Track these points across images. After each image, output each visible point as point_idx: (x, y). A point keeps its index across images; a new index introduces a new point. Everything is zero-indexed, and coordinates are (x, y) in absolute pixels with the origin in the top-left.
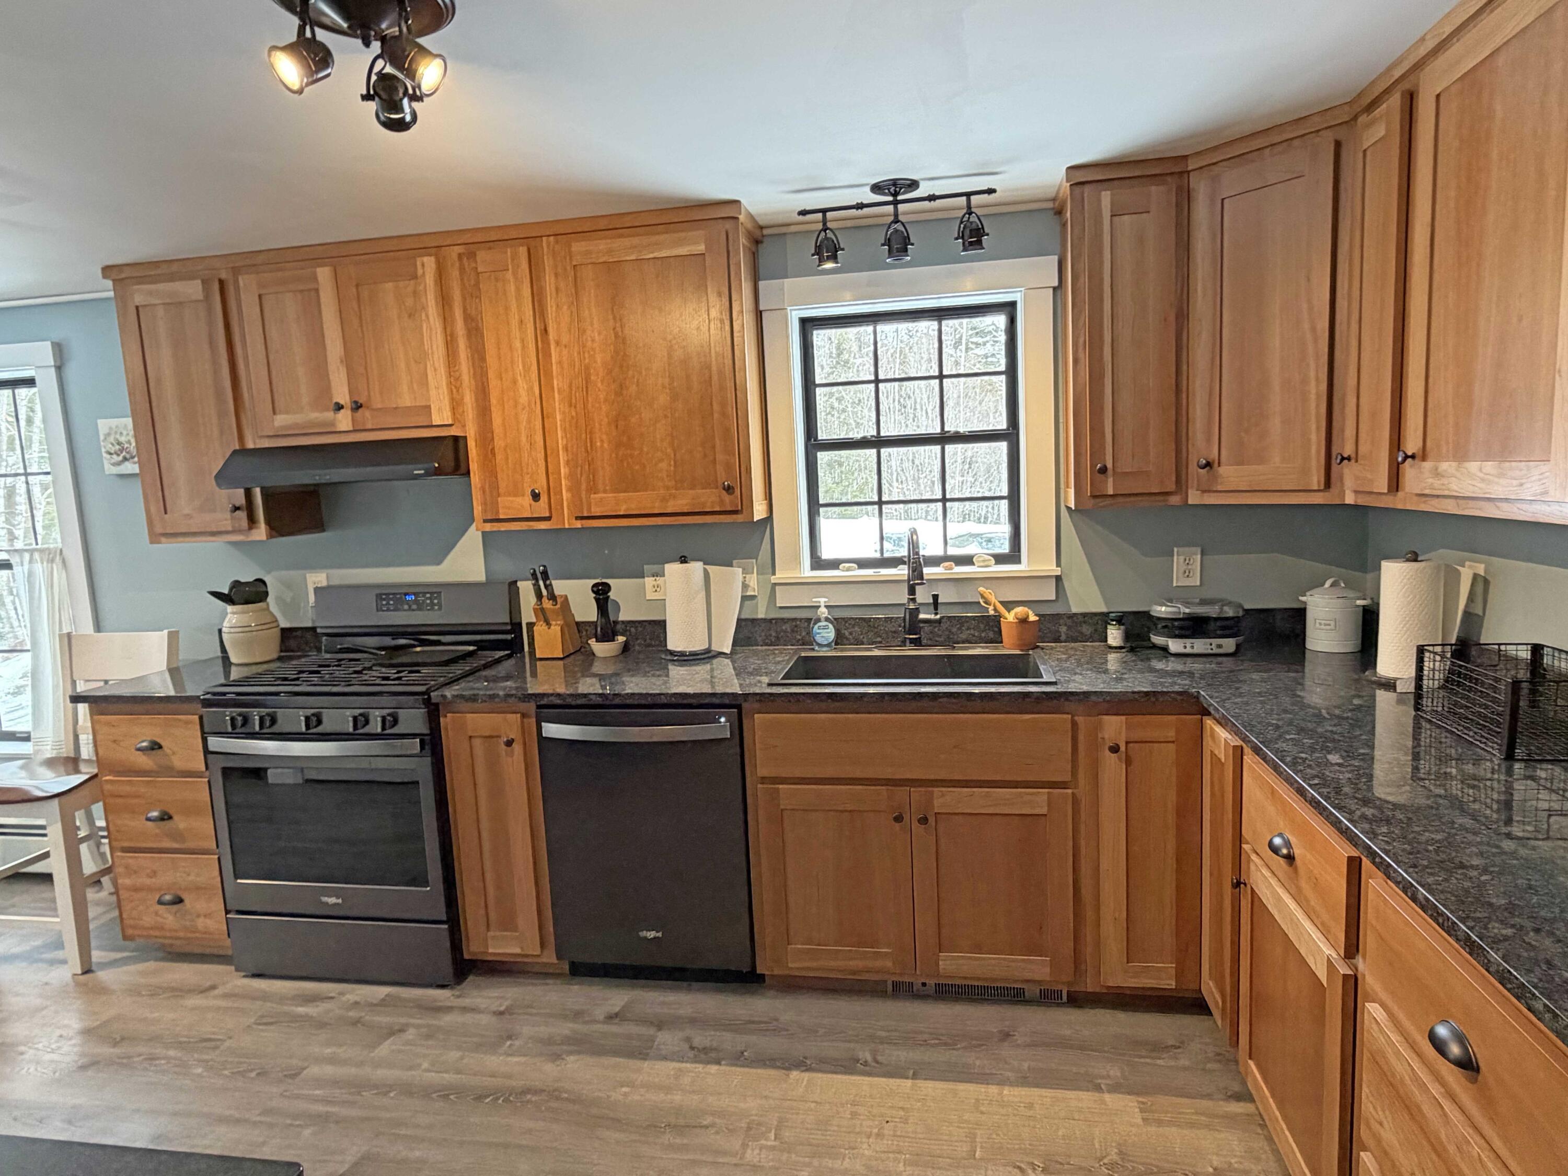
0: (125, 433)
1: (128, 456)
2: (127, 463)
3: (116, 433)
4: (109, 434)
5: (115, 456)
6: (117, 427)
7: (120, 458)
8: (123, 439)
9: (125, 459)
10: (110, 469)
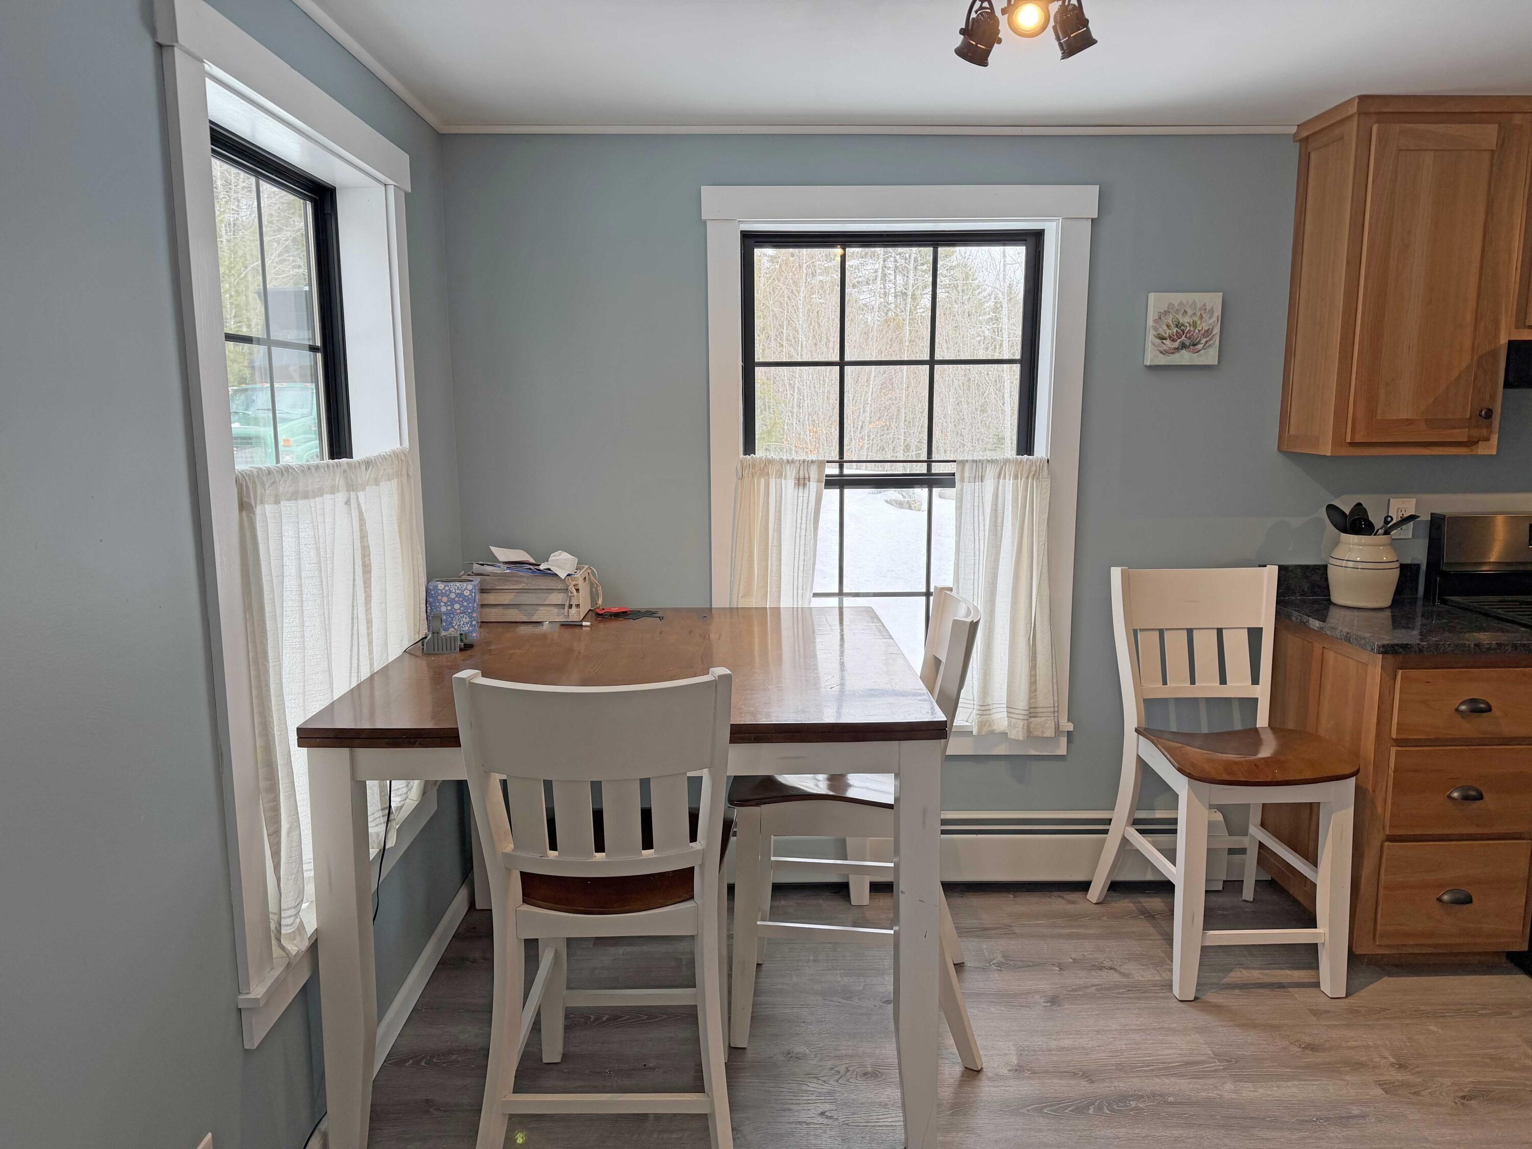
0: (1190, 312)
1: (1187, 342)
2: (1184, 351)
3: (1177, 311)
4: (1166, 313)
5: (1168, 342)
6: (1181, 303)
7: (1176, 344)
8: (1185, 320)
9: (1184, 346)
10: (1152, 357)
